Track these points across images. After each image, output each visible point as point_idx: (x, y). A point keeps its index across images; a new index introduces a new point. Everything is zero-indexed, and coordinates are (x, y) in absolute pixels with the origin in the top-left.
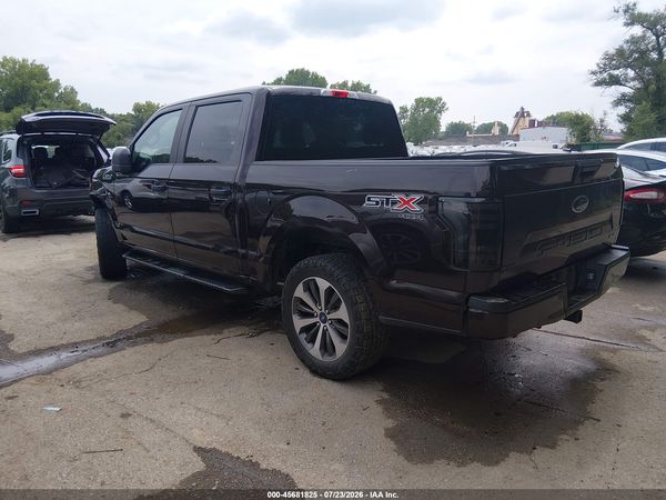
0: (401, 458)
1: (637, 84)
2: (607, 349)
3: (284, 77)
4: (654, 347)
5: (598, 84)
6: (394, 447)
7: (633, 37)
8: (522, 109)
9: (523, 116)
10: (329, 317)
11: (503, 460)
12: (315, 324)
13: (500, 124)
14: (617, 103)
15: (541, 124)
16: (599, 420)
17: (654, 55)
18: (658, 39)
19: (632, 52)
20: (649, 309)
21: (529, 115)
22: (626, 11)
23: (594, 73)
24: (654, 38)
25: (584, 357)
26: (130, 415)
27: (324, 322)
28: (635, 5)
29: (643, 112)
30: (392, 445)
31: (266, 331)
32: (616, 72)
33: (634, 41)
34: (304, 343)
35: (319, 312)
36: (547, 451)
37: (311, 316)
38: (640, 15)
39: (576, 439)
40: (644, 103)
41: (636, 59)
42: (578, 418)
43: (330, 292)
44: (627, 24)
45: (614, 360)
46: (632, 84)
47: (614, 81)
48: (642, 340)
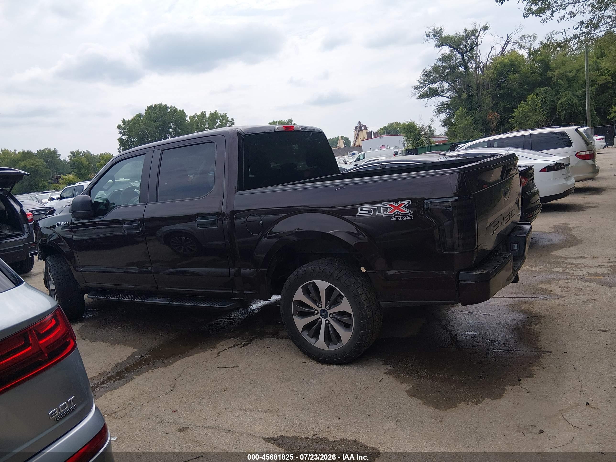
0: (432, 409)
1: (452, 94)
2: (526, 302)
3: (143, 113)
4: (557, 295)
5: (422, 97)
6: (422, 402)
7: (443, 56)
8: (360, 123)
9: (361, 129)
10: (329, 312)
11: (504, 393)
12: (317, 320)
13: (343, 138)
14: (439, 111)
15: (377, 135)
16: (551, 352)
17: (462, 69)
18: (462, 56)
19: (444, 68)
20: (537, 268)
21: (366, 128)
22: (435, 35)
23: (416, 88)
24: (459, 55)
25: (513, 311)
26: (186, 428)
27: (325, 317)
28: (441, 30)
29: (460, 116)
30: (418, 401)
31: (254, 338)
32: (434, 86)
33: (444, 59)
34: (308, 338)
35: (319, 310)
36: (529, 380)
37: (312, 314)
38: (447, 37)
39: (544, 368)
40: (461, 109)
41: (448, 74)
42: (535, 354)
43: (330, 290)
44: (438, 46)
45: (535, 309)
46: (448, 94)
47: (434, 93)
48: (545, 292)
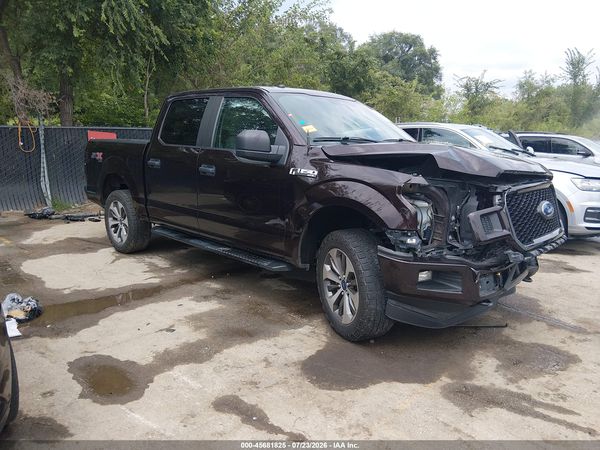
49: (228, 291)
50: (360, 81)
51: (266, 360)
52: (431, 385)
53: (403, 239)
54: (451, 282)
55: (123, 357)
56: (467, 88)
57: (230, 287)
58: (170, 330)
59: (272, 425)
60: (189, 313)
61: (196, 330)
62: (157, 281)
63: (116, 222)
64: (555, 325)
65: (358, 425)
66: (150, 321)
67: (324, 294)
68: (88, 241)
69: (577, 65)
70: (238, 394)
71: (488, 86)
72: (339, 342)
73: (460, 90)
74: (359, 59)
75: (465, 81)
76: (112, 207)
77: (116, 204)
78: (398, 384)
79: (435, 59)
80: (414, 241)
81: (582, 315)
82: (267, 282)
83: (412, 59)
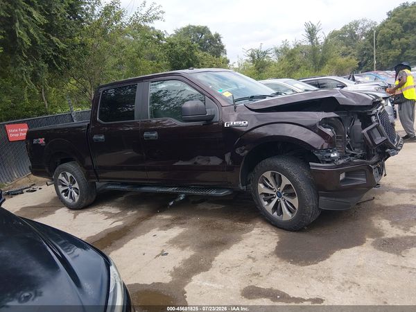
49: (180, 218)
50: (189, 61)
51: (249, 257)
52: (364, 245)
53: (328, 155)
54: (358, 177)
55: (149, 282)
56: (252, 56)
57: (179, 215)
58: (164, 254)
59: (294, 298)
60: (167, 240)
61: (183, 250)
62: (120, 223)
63: (66, 188)
64: (399, 192)
65: (347, 282)
66: (144, 251)
67: (260, 204)
68: (39, 207)
69: (312, 32)
70: (252, 284)
71: (265, 53)
72: (285, 233)
73: (248, 58)
74: (187, 46)
75: (250, 52)
76: (61, 177)
77: (64, 175)
78: (345, 250)
79: (219, 40)
80: (336, 155)
81: (407, 183)
82: (201, 206)
83: (205, 42)
